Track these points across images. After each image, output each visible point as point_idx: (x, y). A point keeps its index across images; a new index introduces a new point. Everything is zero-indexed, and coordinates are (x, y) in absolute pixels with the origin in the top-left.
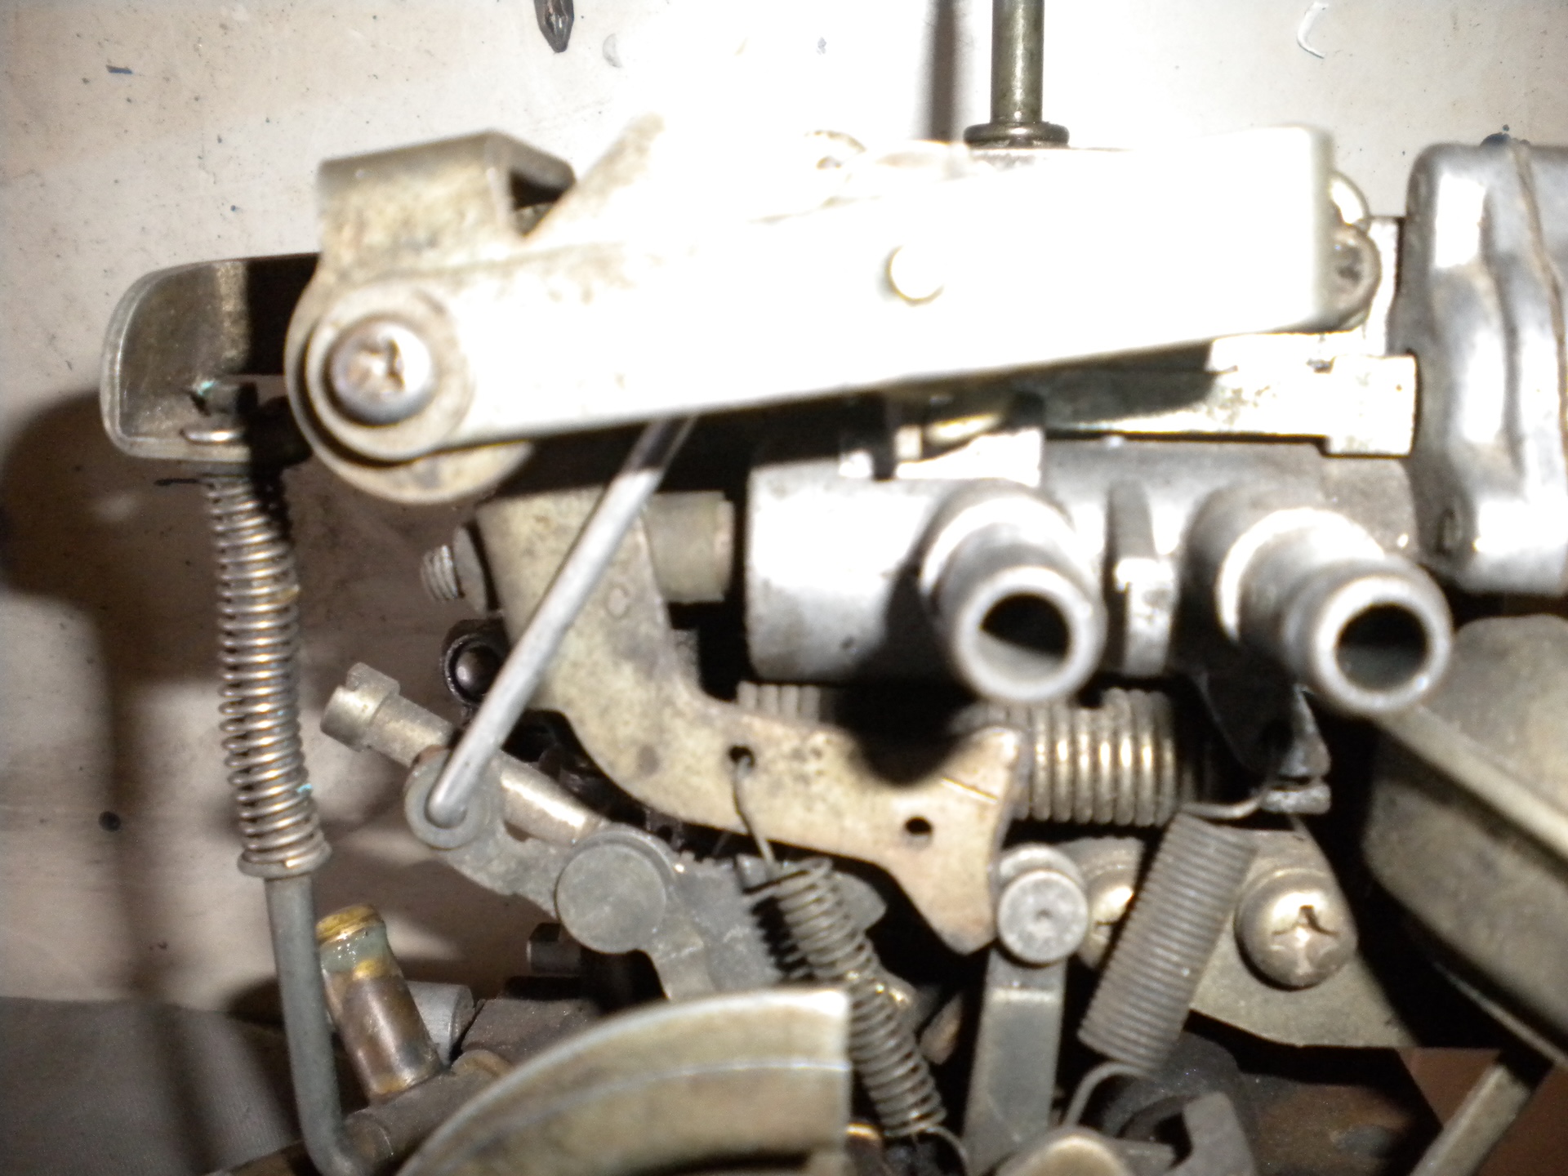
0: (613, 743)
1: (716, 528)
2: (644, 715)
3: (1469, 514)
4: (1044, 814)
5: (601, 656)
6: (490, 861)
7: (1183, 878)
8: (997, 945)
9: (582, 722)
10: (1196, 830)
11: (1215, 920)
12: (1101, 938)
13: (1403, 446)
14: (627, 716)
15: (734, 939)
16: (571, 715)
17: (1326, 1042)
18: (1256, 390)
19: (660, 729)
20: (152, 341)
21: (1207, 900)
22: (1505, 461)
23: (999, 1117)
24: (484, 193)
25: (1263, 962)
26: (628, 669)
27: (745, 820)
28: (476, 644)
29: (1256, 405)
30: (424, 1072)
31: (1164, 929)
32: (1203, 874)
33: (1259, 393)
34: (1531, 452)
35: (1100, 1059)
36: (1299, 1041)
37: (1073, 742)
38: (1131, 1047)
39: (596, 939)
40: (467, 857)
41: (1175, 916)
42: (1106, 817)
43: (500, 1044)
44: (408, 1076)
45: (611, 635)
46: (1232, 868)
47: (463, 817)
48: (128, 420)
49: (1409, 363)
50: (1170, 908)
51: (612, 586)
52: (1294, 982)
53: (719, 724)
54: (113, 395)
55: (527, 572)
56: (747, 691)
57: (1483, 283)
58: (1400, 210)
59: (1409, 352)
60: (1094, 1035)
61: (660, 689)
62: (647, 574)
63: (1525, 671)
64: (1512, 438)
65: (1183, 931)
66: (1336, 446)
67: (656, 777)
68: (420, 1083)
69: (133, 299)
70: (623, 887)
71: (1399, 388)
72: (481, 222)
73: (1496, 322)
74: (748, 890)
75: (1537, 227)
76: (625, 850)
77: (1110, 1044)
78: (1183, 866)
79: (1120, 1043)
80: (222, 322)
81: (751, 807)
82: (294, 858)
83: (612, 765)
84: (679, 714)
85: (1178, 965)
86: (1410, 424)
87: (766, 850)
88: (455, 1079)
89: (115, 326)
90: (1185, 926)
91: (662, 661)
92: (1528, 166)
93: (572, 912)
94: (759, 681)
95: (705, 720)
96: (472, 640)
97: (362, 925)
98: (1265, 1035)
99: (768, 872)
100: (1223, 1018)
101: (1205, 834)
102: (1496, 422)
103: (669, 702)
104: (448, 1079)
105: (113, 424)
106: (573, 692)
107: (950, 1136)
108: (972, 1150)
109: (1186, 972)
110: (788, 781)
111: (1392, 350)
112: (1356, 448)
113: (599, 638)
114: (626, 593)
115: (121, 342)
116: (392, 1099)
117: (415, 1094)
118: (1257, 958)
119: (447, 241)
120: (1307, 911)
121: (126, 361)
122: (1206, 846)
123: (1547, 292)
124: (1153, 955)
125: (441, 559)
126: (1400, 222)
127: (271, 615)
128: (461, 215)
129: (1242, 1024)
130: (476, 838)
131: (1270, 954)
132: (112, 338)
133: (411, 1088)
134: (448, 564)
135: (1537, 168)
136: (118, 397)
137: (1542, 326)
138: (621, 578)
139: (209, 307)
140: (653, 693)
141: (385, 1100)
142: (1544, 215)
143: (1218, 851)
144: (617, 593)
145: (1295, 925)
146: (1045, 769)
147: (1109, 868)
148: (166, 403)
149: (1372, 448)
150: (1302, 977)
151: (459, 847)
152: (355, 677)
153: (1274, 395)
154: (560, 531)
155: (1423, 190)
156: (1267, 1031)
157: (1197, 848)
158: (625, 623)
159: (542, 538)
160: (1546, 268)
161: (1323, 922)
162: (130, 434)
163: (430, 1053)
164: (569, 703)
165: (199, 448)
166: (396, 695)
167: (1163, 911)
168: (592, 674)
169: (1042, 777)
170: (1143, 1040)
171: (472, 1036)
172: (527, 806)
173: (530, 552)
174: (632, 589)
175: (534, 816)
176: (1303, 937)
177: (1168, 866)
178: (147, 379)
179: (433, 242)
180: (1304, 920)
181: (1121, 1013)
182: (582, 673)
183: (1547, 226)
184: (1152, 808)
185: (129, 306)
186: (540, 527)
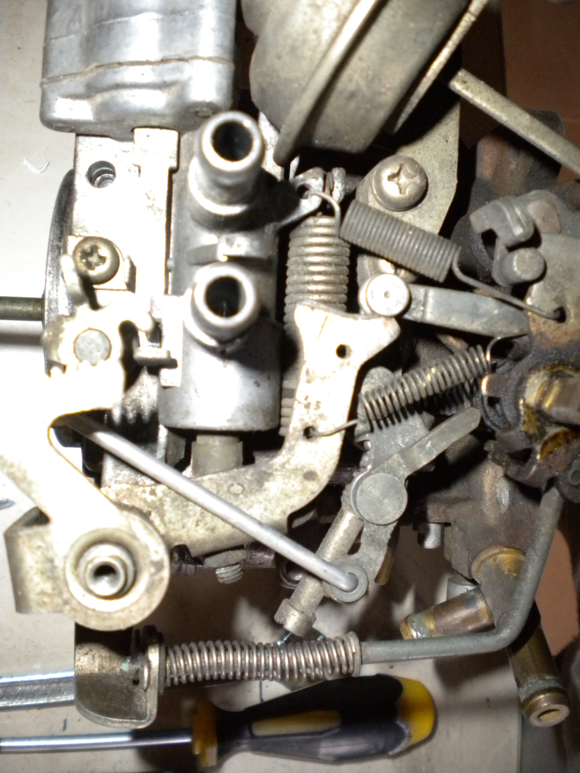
0: (303, 491)
1: (207, 444)
2: (289, 477)
3: (196, 104)
4: (344, 297)
5: (261, 497)
6: (371, 559)
7: (368, 234)
8: (399, 318)
9: (292, 507)
10: (346, 228)
11: (387, 219)
12: (403, 272)
13: (174, 134)
14: (290, 485)
15: (403, 442)
16: (289, 512)
17: (456, 169)
18: (148, 199)
19: (295, 470)
20: (105, 704)
21: (377, 223)
22: (174, 89)
23: (485, 320)
24: (30, 537)
25: (414, 198)
26: (267, 485)
27: (338, 431)
28: (285, 570)
29: (154, 200)
30: (478, 596)
31: (391, 242)
32: (366, 225)
33: (149, 198)
34: (169, 78)
35: (451, 272)
36: (454, 182)
37: (308, 283)
38: (445, 257)
39: (400, 506)
40: (371, 569)
41: (385, 237)
42: (346, 269)
43: (469, 560)
44: (481, 605)
45: (251, 492)
46: (363, 212)
47: (350, 573)
48: (140, 717)
49: (137, 131)
50: (381, 240)
51: (229, 491)
52: (424, 184)
53: (293, 442)
54: (127, 722)
55: (222, 531)
56: (282, 432)
57: (99, 99)
58: (73, 135)
59: (132, 131)
60: (440, 275)
61: (277, 470)
62: (223, 475)
63: (268, 79)
64: (163, 86)
65: (392, 233)
66: (174, 164)
67: (319, 473)
68: (484, 597)
69: (85, 711)
70: (376, 493)
71: (148, 136)
72: (43, 539)
73: (114, 93)
74: (372, 430)
75: (75, 74)
76: (358, 492)
77: (443, 267)
78: (362, 234)
79: (443, 262)
80: (103, 673)
81: (332, 429)
82: (351, 649)
83: (313, 493)
84: (288, 461)
85: (407, 236)
86: (164, 131)
87: (352, 423)
88: (483, 581)
89: (96, 720)
90: (390, 232)
91: (264, 469)
92: (50, 78)
93: (387, 517)
94: (279, 426)
95: (291, 449)
96: (283, 573)
97: (409, 625)
98: (452, 198)
99: (364, 422)
100: (443, 217)
101: (348, 224)
102: (158, 93)
103: (283, 466)
104: (483, 585)
105: (141, 724)
106: (279, 511)
107: (492, 343)
108: (501, 333)
109: (411, 232)
110: (319, 412)
111: (132, 140)
112: (174, 155)
113: (253, 498)
114: (232, 485)
115: (103, 717)
116: (491, 611)
117: (489, 600)
118: (412, 201)
119: (50, 554)
120: (391, 177)
121: (113, 716)
122: (353, 223)
123: (101, 70)
124: (402, 248)
125: (221, 574)
126: (78, 135)
127: (235, 654)
128: (39, 547)
129: (447, 209)
130: (361, 567)
131: (410, 196)
132: (101, 722)
133: (486, 602)
134: (223, 570)
135: (50, 75)
136: (128, 720)
137: (115, 73)
138: (225, 488)
139: (95, 679)
140: (279, 473)
141: (491, 615)
142: (70, 71)
143: (355, 218)
144: (232, 489)
145: (398, 184)
146: (320, 296)
147: (371, 268)
148: (136, 700)
149: (175, 149)
150: (421, 180)
151: (366, 574)
152: (280, 620)
153: (150, 191)
154: (202, 514)
155: (60, 125)
156: (450, 197)
157: (354, 228)
158: (245, 486)
159: (205, 524)
160: (91, 71)
161: (395, 171)
162: (146, 716)
163: (470, 593)
164: (284, 512)
165: (152, 682)
166: (289, 600)
167: (382, 243)
168: (270, 501)
169: (324, 297)
170: (441, 252)
171: (466, 574)
172: (342, 539)
173: (213, 530)
174: (230, 482)
175: (346, 536)
176: (403, 179)
177: (362, 241)
178: (123, 707)
179: (51, 561)
180: (396, 179)
181: (429, 262)
182: (269, 506)
183: (75, 71)
184: (340, 248)
185: (87, 713)
186: (201, 524)
